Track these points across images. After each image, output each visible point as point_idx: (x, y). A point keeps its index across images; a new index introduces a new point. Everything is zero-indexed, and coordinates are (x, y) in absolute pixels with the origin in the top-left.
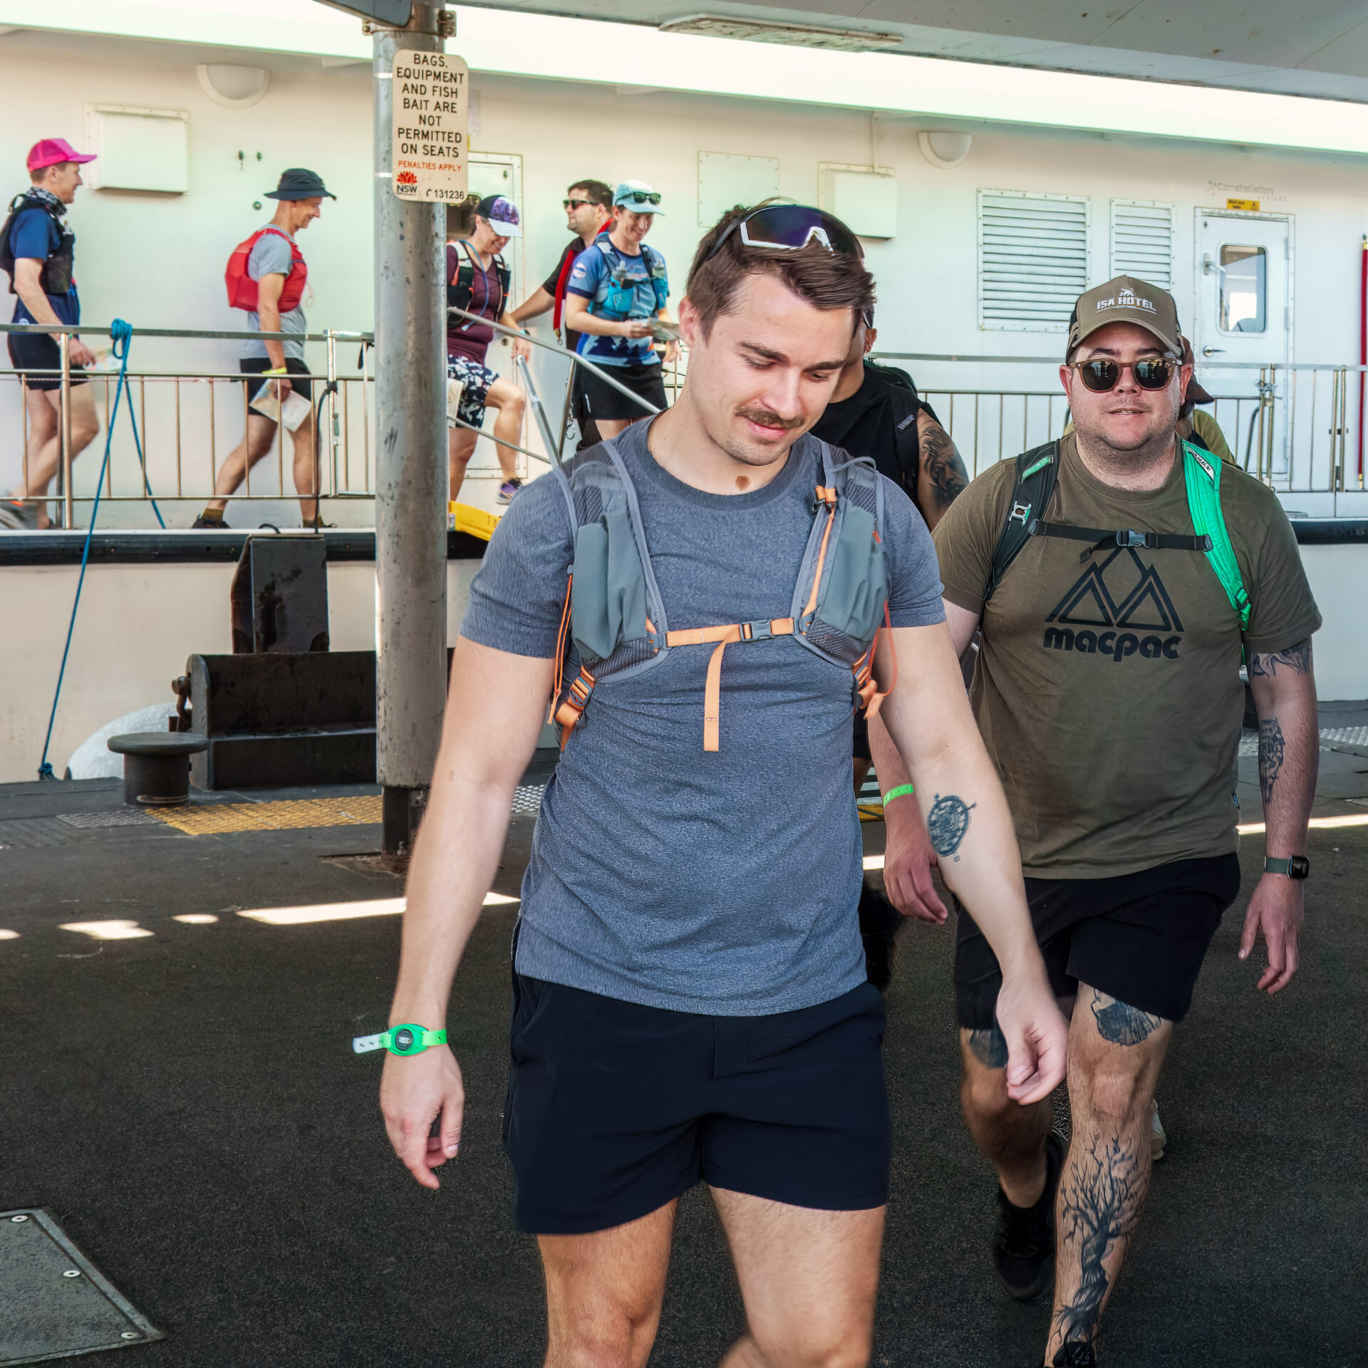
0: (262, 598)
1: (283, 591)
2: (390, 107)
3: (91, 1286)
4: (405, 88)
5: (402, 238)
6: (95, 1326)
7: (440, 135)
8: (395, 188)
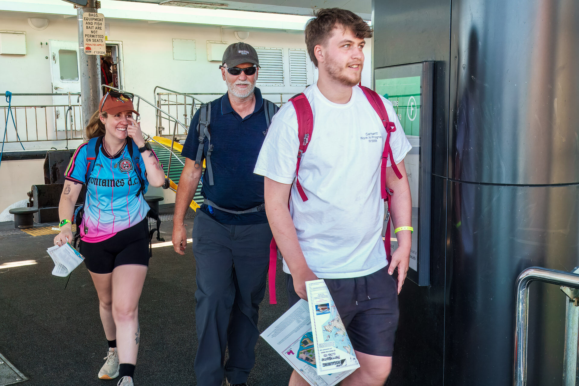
0: (53, 168)
1: (58, 166)
2: (83, 29)
3: (7, 366)
4: (87, 23)
5: (87, 65)
6: (8, 378)
7: (97, 36)
8: (85, 52)
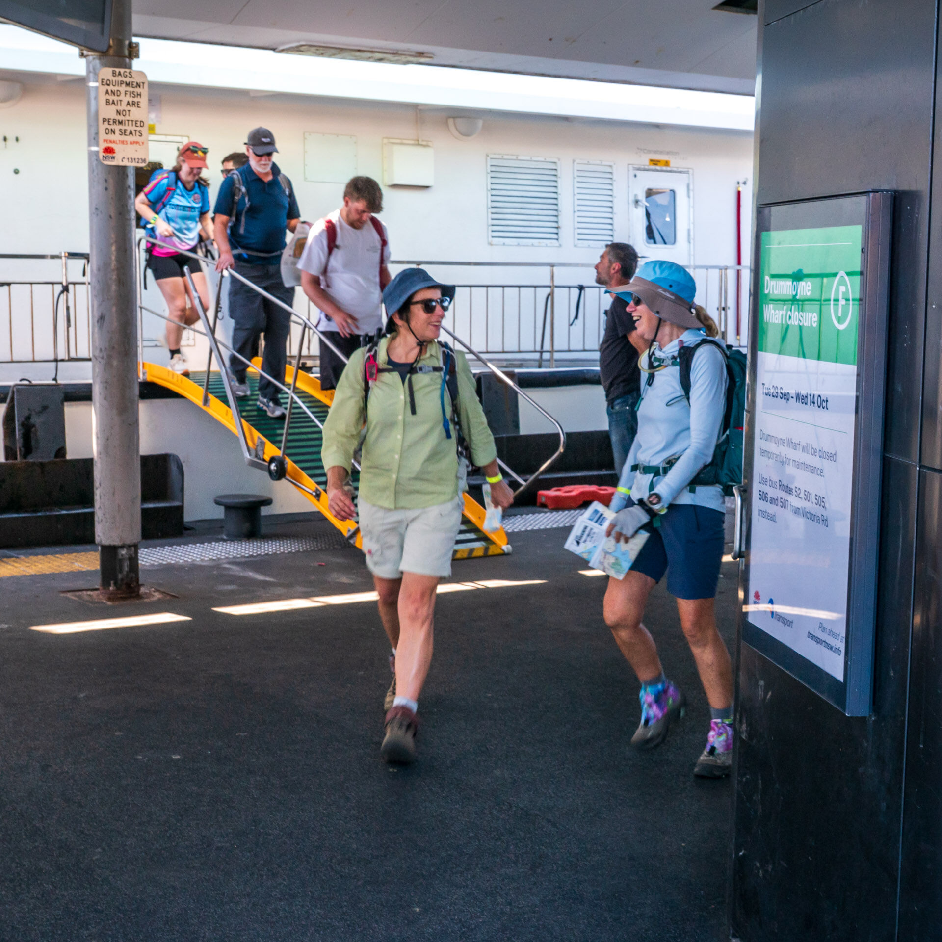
0: (23, 425)
1: (36, 420)
2: (98, 105)
4: (107, 92)
5: (106, 189)
7: (130, 122)
8: (101, 157)
